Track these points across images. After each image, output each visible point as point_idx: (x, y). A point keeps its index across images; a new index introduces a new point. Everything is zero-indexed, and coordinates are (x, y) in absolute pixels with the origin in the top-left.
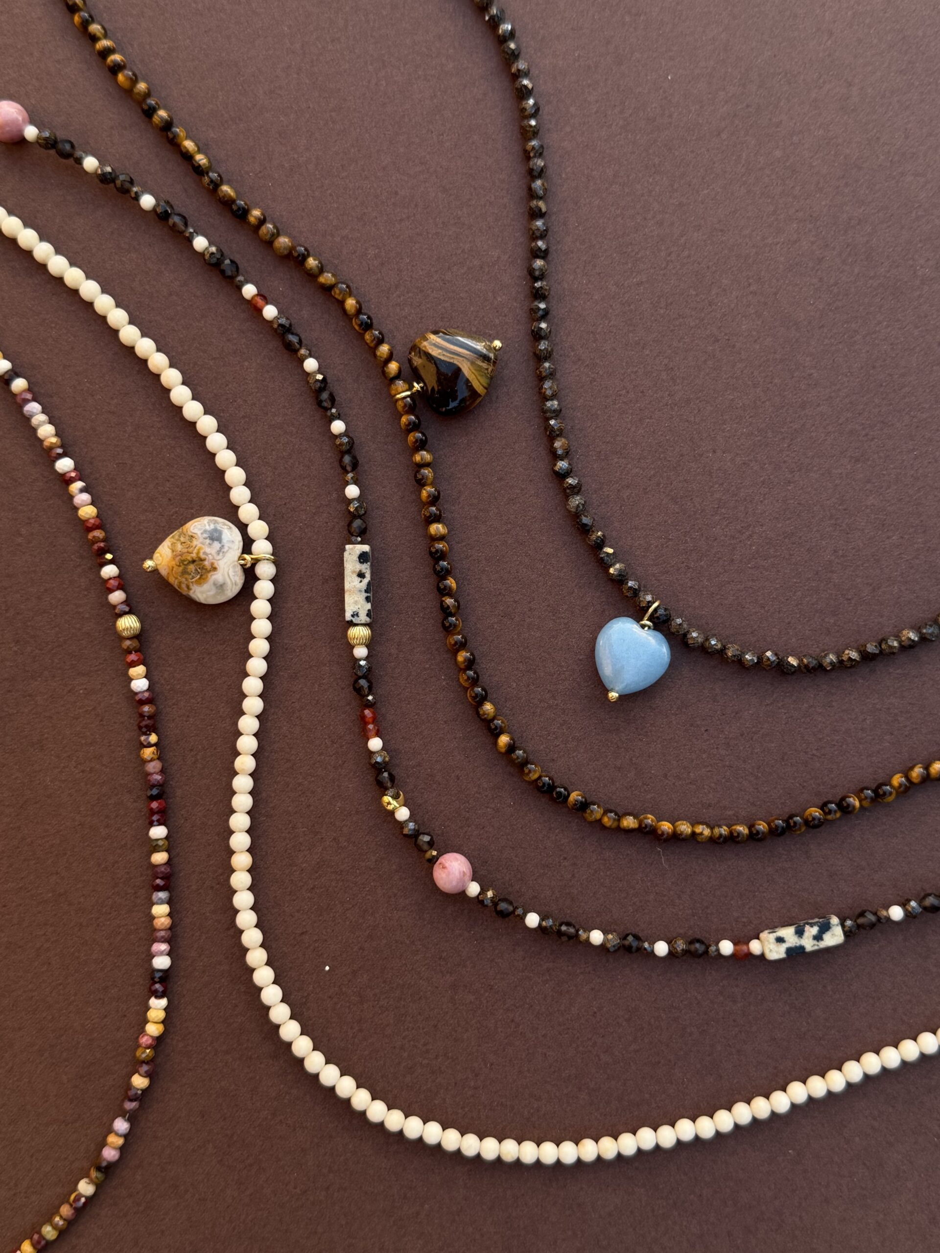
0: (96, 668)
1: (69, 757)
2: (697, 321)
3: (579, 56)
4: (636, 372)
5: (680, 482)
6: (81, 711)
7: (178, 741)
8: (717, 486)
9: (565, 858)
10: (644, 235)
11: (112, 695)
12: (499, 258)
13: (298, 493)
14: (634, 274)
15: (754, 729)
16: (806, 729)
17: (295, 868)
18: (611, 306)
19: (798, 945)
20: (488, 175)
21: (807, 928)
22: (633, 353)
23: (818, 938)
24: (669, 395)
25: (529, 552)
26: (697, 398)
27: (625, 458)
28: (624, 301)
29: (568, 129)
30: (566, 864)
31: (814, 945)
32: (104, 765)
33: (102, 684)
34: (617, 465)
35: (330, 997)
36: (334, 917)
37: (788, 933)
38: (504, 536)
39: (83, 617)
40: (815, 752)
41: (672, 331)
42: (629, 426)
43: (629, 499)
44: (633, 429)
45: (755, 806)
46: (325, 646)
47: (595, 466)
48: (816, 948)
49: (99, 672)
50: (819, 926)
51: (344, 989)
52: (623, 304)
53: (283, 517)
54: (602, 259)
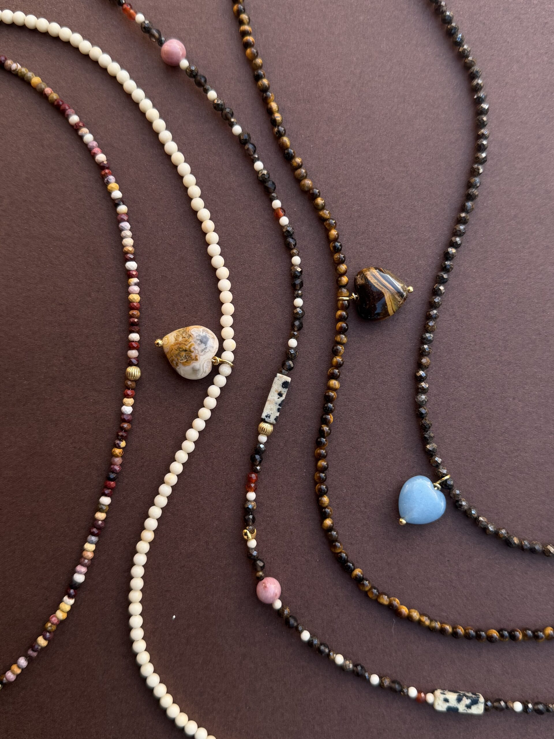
0: (105, 390)
1: (70, 436)
2: (532, 318)
3: (519, 139)
4: (485, 334)
5: (487, 409)
6: (87, 411)
7: (136, 450)
8: (508, 419)
9: (337, 605)
10: (520, 256)
11: (108, 409)
12: (429, 238)
13: (260, 331)
14: (505, 277)
15: (476, 570)
16: (507, 581)
17: (177, 550)
18: (485, 291)
19: (455, 706)
20: (441, 188)
21: (464, 698)
22: (487, 322)
23: (469, 707)
24: (499, 355)
25: (383, 416)
26: (516, 364)
27: (460, 382)
28: (494, 290)
29: (498, 178)
30: (337, 608)
31: (465, 710)
32: (89, 448)
33: (105, 400)
34: (453, 385)
35: (169, 634)
36: (189, 588)
37: (452, 697)
38: (371, 401)
39: (109, 357)
40: (507, 597)
41: (515, 318)
42: (469, 364)
43: (453, 407)
44: (470, 367)
45: (460, 615)
46: (243, 426)
47: (440, 380)
48: (465, 711)
49: (106, 393)
50: (471, 700)
51: (179, 633)
52: (492, 292)
53: (246, 342)
54: (490, 261)
